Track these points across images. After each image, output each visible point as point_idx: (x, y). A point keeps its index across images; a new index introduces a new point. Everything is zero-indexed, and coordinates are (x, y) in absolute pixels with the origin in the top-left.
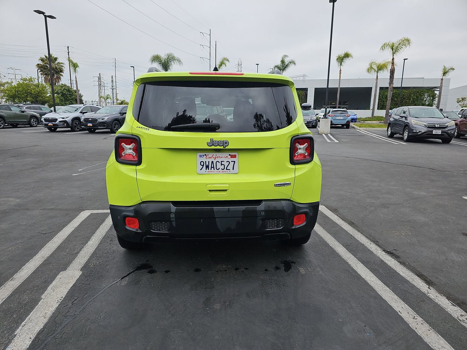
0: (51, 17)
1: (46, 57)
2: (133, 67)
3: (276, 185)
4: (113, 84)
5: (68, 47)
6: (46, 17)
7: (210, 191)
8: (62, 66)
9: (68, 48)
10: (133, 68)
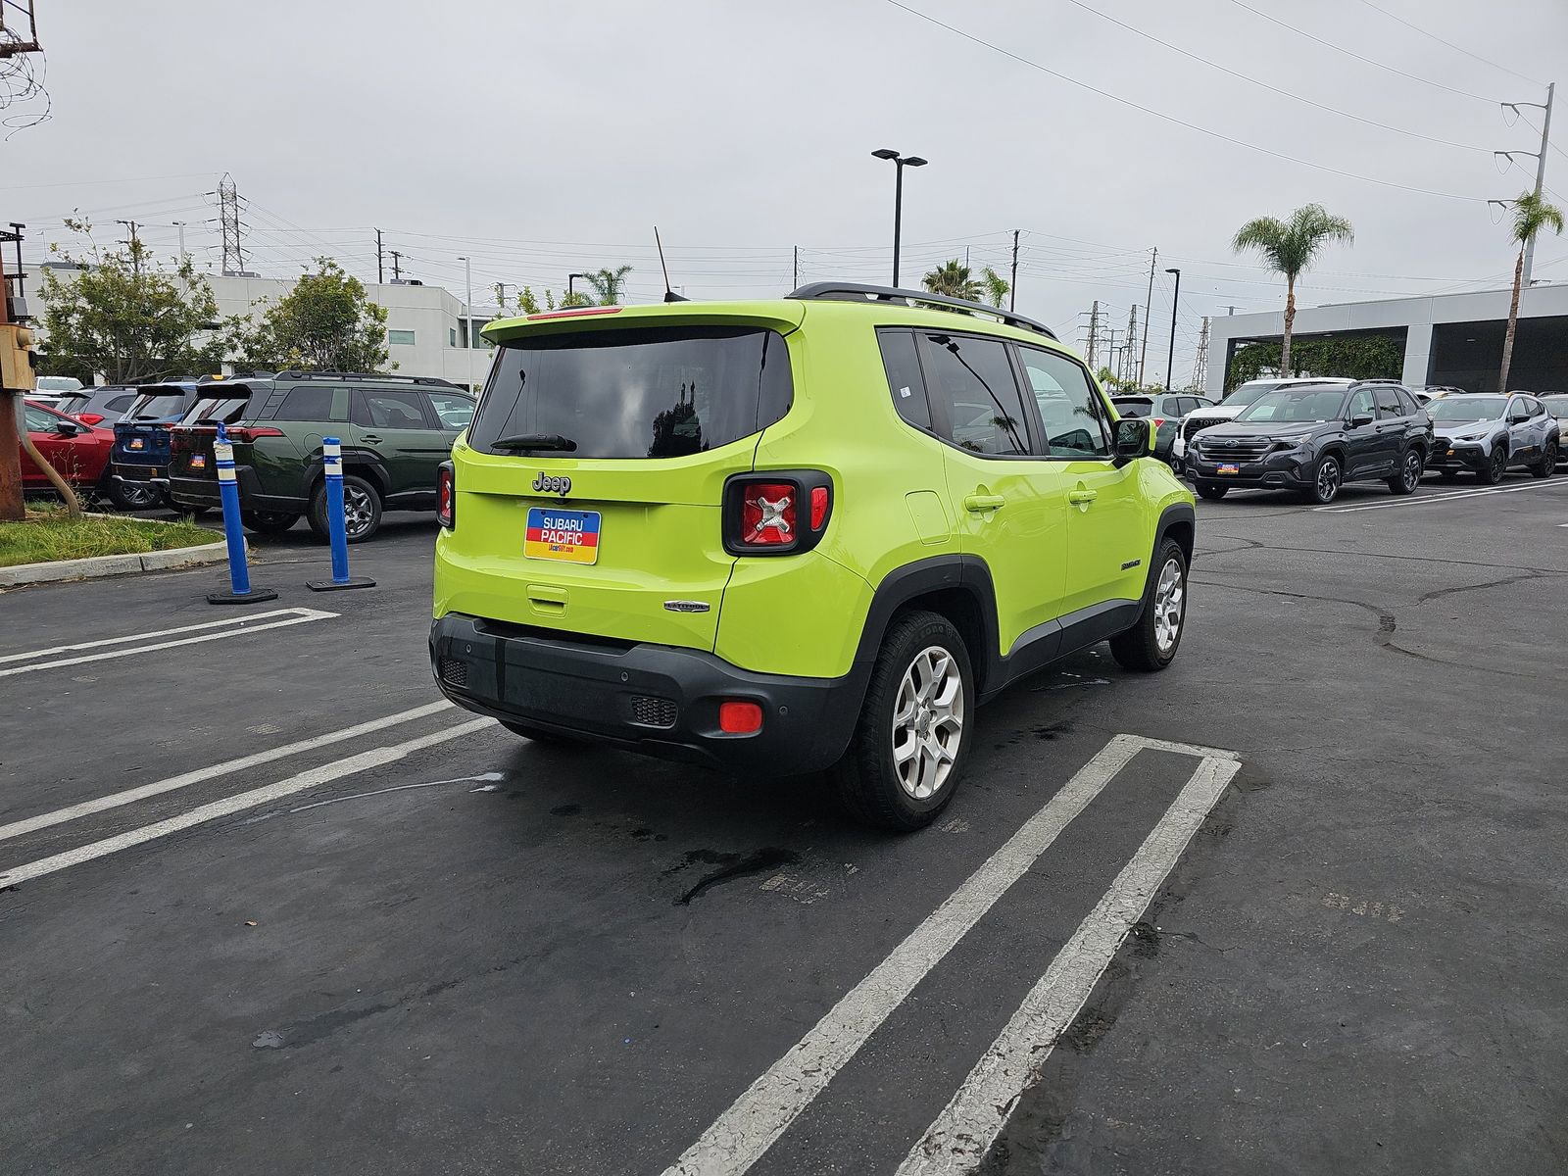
0: (915, 162)
1: (940, 270)
2: (1176, 271)
3: (668, 606)
4: (1132, 332)
5: (1017, 233)
6: (900, 163)
7: (535, 600)
8: (978, 292)
9: (1017, 237)
10: (1174, 274)
